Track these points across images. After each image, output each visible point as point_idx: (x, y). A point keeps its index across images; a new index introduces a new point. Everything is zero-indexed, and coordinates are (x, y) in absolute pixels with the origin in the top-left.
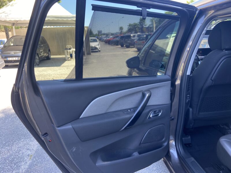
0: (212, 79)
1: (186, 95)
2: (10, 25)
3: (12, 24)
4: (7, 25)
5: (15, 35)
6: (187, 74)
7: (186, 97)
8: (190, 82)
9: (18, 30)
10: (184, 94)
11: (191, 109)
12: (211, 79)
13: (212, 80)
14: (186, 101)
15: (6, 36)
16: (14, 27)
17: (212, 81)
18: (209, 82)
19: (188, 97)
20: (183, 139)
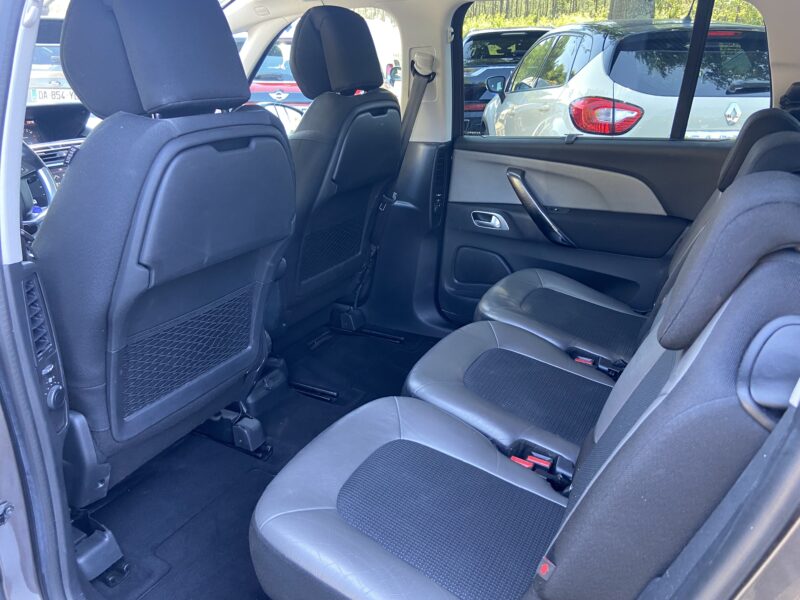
0: (145, 259)
1: (37, 370)
6: (7, 261)
7: (40, 381)
8: (36, 296)
10: (21, 372)
11: (79, 421)
12: (139, 263)
13: (146, 266)
14: (43, 399)
17: (146, 270)
18: (134, 279)
19: (49, 374)
20: (81, 561)
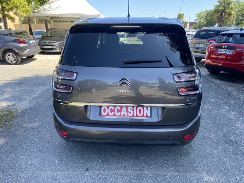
2: (49, 19)
3: (51, 18)
4: (46, 19)
5: (52, 28)
9: (55, 23)
15: (46, 28)
16: (52, 21)
